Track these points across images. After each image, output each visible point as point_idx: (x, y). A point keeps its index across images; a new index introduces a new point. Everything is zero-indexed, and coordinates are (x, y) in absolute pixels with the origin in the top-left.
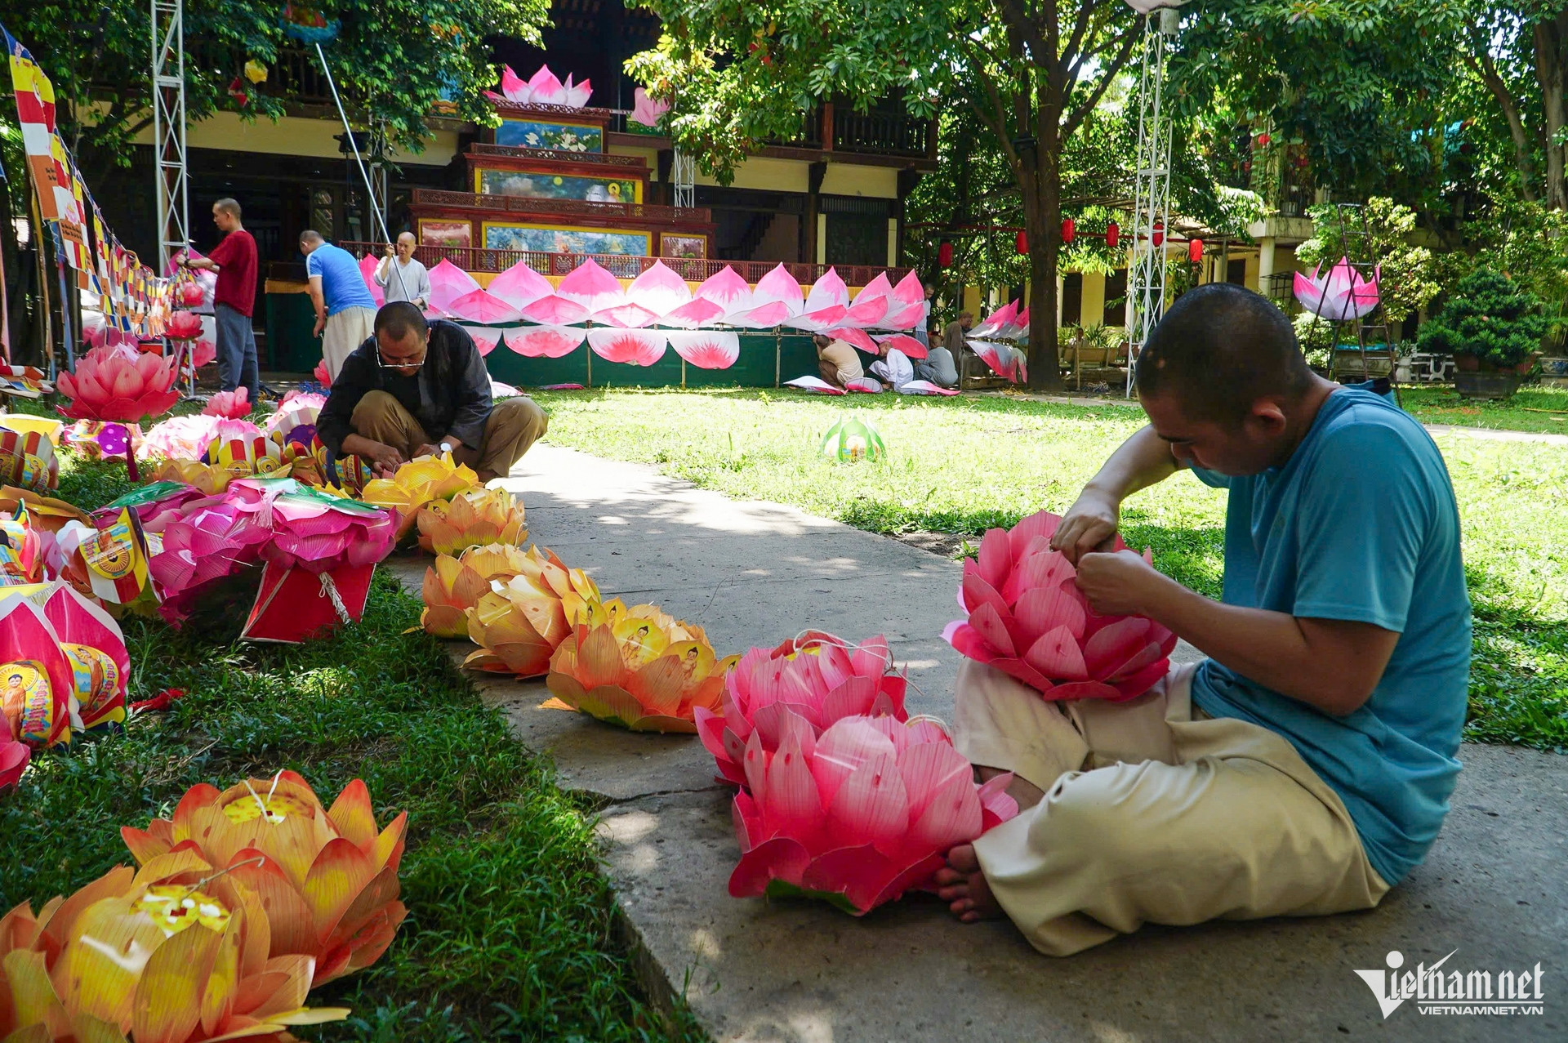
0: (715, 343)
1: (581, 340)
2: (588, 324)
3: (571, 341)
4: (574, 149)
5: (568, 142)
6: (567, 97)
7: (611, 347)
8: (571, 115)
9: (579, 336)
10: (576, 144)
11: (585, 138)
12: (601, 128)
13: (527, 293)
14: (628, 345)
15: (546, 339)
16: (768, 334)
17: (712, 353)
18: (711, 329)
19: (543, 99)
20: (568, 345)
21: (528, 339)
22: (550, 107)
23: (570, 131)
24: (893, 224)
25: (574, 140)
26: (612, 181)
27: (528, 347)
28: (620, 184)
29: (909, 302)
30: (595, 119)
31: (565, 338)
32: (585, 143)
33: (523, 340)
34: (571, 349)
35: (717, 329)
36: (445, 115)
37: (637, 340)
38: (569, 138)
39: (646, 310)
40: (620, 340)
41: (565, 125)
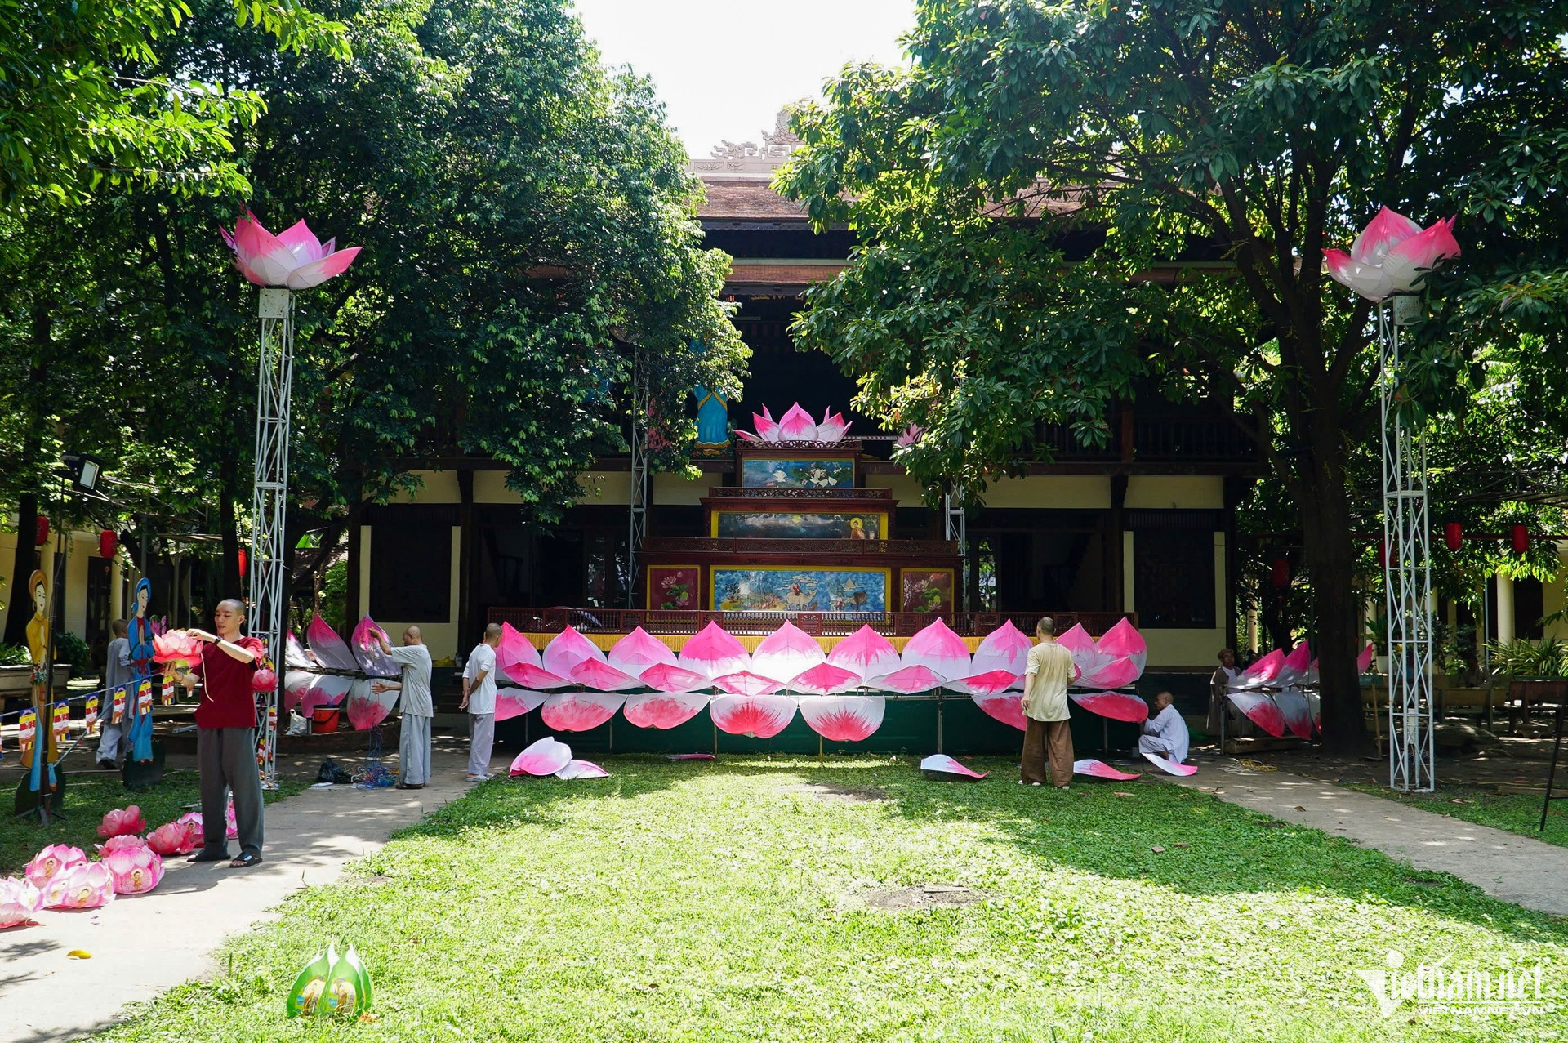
0: (851, 710)
1: (699, 708)
2: (712, 691)
3: (688, 710)
4: (824, 483)
5: (818, 478)
6: (818, 434)
7: (730, 716)
8: (821, 449)
9: (698, 704)
10: (826, 478)
11: (835, 471)
12: (853, 460)
13: (645, 659)
14: (749, 714)
15: (664, 708)
16: (926, 697)
17: (847, 721)
18: (853, 694)
19: (791, 436)
20: (684, 714)
21: (646, 708)
22: (799, 443)
23: (819, 467)
24: (1219, 538)
25: (824, 475)
26: (854, 516)
27: (643, 717)
28: (862, 518)
29: (1119, 656)
30: (848, 452)
31: (682, 707)
32: (835, 477)
33: (640, 709)
34: (686, 719)
35: (861, 694)
36: (709, 457)
37: (759, 708)
38: (818, 473)
39: (763, 678)
40: (740, 708)
41: (813, 461)
